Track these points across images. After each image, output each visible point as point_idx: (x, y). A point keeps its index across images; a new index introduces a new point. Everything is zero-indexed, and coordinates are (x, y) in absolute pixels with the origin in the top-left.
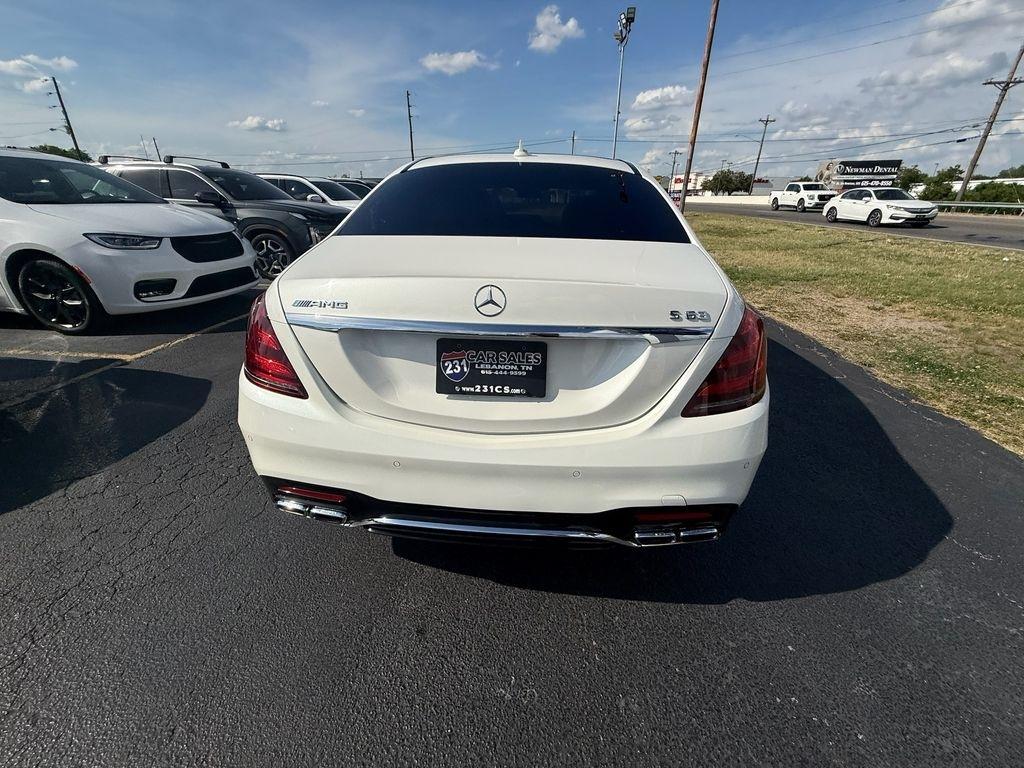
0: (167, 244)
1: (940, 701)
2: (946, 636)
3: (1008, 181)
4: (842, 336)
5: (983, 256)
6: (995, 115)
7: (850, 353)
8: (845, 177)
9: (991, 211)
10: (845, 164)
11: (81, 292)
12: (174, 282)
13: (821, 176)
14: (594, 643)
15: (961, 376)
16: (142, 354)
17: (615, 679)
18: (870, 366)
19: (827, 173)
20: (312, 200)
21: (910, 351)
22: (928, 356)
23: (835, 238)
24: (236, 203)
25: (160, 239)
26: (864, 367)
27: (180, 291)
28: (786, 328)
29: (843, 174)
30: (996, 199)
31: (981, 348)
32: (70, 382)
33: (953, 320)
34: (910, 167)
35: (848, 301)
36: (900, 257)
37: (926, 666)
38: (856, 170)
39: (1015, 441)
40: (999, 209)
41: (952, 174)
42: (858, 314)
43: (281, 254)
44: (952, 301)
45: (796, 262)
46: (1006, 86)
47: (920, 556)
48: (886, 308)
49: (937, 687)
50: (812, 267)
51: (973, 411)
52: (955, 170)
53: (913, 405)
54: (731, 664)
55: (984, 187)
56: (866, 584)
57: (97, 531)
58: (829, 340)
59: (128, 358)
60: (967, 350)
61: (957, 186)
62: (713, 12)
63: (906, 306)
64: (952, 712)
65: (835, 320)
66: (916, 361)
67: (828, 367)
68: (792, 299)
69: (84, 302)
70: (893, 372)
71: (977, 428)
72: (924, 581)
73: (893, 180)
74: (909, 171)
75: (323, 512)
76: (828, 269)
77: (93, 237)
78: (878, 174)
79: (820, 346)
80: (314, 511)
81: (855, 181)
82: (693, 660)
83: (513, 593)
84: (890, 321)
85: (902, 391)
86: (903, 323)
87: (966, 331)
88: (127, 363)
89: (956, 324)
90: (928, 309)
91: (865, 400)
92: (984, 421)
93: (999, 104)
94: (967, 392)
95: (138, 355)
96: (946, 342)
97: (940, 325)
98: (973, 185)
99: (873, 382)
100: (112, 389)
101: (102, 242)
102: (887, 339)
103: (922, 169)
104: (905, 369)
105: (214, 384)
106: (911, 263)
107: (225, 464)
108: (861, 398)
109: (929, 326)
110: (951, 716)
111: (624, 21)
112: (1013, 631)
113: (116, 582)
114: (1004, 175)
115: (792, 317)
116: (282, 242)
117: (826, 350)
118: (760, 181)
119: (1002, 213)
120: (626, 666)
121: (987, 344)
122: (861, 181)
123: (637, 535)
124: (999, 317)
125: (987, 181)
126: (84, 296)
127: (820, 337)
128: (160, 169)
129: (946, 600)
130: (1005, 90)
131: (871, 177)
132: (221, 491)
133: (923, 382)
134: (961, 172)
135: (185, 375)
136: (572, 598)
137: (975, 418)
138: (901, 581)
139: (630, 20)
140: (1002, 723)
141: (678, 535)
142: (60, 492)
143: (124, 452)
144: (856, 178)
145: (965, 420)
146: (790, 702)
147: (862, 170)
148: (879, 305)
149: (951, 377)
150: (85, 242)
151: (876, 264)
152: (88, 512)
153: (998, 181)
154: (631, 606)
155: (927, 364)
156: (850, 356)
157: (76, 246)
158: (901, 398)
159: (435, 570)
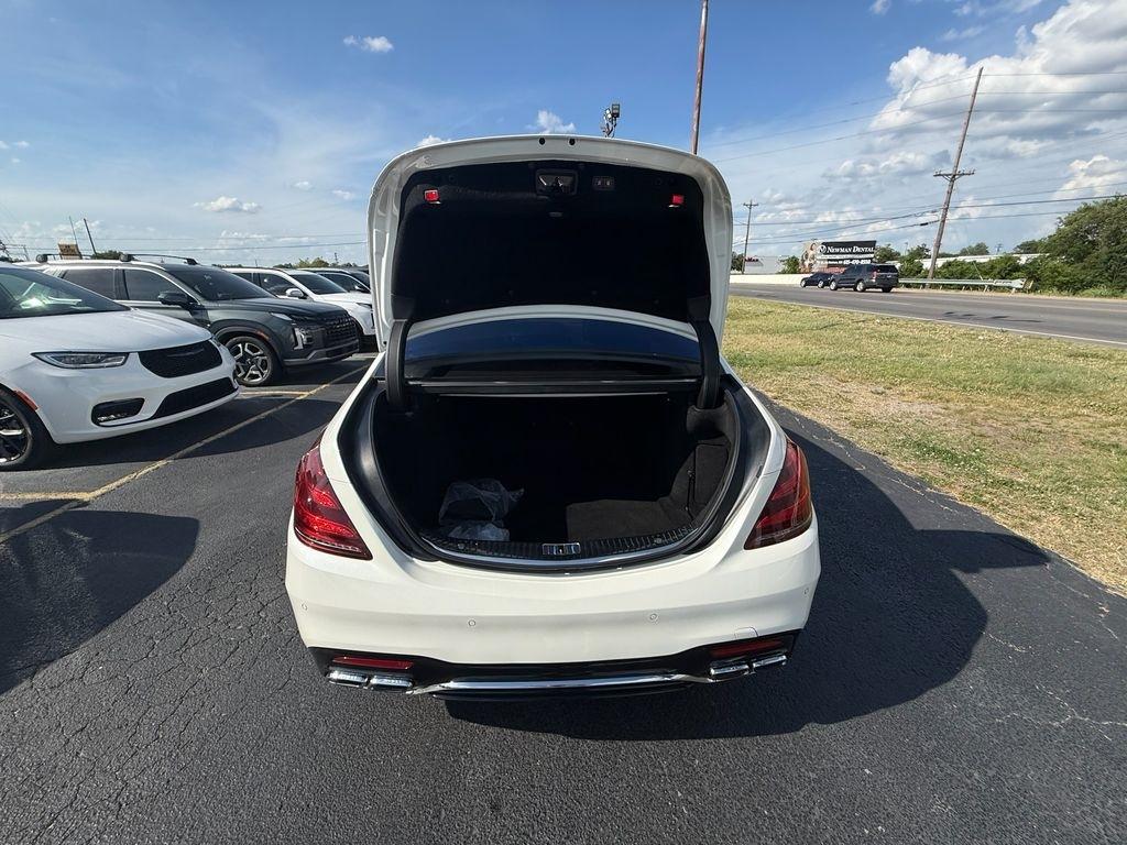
0: (135, 359)
1: (1008, 808)
2: (1002, 738)
3: (969, 259)
4: (854, 424)
5: (961, 335)
6: (948, 203)
7: (865, 442)
8: (828, 257)
9: (959, 287)
10: (827, 244)
11: (23, 420)
12: (141, 402)
13: (807, 255)
14: (680, 794)
15: (965, 460)
16: (103, 490)
17: (707, 832)
18: (884, 454)
19: (811, 253)
20: (291, 295)
21: (916, 437)
22: (934, 441)
23: (829, 319)
24: (206, 304)
25: (127, 354)
26: (880, 457)
27: (147, 411)
28: (800, 417)
29: (826, 254)
30: (962, 275)
31: (977, 429)
32: (13, 533)
33: (948, 401)
34: (883, 246)
35: (852, 386)
36: (890, 338)
37: (991, 773)
38: (837, 250)
39: (1022, 524)
40: (966, 285)
41: (920, 252)
42: (864, 400)
43: (260, 358)
44: (943, 382)
45: (797, 346)
46: (953, 178)
47: (964, 656)
48: (887, 391)
49: (1003, 794)
50: (815, 351)
51: (981, 496)
52: (922, 249)
53: (929, 494)
54: (816, 797)
55: (949, 264)
56: (922, 692)
57: (82, 730)
58: (843, 430)
59: (85, 496)
60: (966, 433)
61: (927, 264)
62: (695, 116)
63: (905, 388)
64: (1022, 819)
65: (844, 407)
66: (924, 449)
67: (848, 459)
68: (802, 386)
69: (25, 432)
70: (905, 459)
71: (988, 514)
72: (972, 679)
73: (871, 259)
74: (884, 249)
75: (386, 682)
76: (828, 352)
77: (44, 357)
78: (857, 253)
79: (836, 436)
80: (374, 681)
81: (837, 260)
82: (779, 799)
83: (587, 746)
84: (893, 406)
85: (917, 479)
86: (904, 407)
87: (961, 412)
88: (86, 504)
89: (951, 405)
90: (925, 392)
91: (888, 492)
92: (992, 505)
93: (950, 193)
94: (973, 477)
95: (98, 492)
96: (945, 425)
97: (938, 407)
98: (940, 262)
99: (889, 471)
100: (71, 539)
101: (56, 362)
102: (893, 425)
103: (895, 248)
104: (916, 456)
105: (201, 524)
106: (901, 344)
107: (231, 625)
108: (883, 489)
109: (928, 409)
110: (1022, 823)
111: (610, 116)
112: (1056, 724)
113: (119, 795)
114: (964, 253)
115: (804, 405)
116: (261, 344)
117: (842, 440)
118: (750, 260)
119: (968, 289)
120: (716, 816)
121: (981, 426)
122: (843, 260)
123: (713, 672)
124: (985, 396)
125: (952, 259)
126: (26, 425)
127: (834, 426)
128: (115, 268)
129: (994, 698)
130: (952, 181)
131: (849, 256)
132: (232, 660)
133: (933, 469)
134: (928, 250)
135: (162, 513)
136: (648, 744)
137: (985, 503)
138: (951, 684)
139: (615, 116)
140: (1065, 824)
141: (751, 666)
142: (26, 684)
143: (103, 623)
144: (838, 257)
145: (976, 506)
146: (877, 831)
147: (842, 250)
148: (881, 389)
149: (956, 462)
150: (33, 363)
151: (871, 346)
152: (67, 704)
153: (961, 258)
154: (708, 745)
155: (933, 449)
156: (864, 445)
157: (22, 367)
158: (917, 487)
159: (498, 730)
